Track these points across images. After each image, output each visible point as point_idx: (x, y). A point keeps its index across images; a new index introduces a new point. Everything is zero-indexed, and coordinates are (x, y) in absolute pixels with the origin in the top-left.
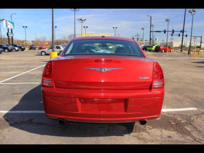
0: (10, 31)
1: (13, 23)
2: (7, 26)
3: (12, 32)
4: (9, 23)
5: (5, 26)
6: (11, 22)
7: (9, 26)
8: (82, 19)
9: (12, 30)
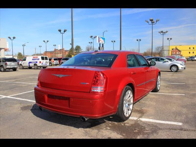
0: (101, 46)
1: (104, 39)
2: (99, 42)
3: (103, 47)
4: (101, 39)
5: (98, 42)
6: (102, 38)
7: (101, 42)
8: (164, 32)
9: (103, 45)
